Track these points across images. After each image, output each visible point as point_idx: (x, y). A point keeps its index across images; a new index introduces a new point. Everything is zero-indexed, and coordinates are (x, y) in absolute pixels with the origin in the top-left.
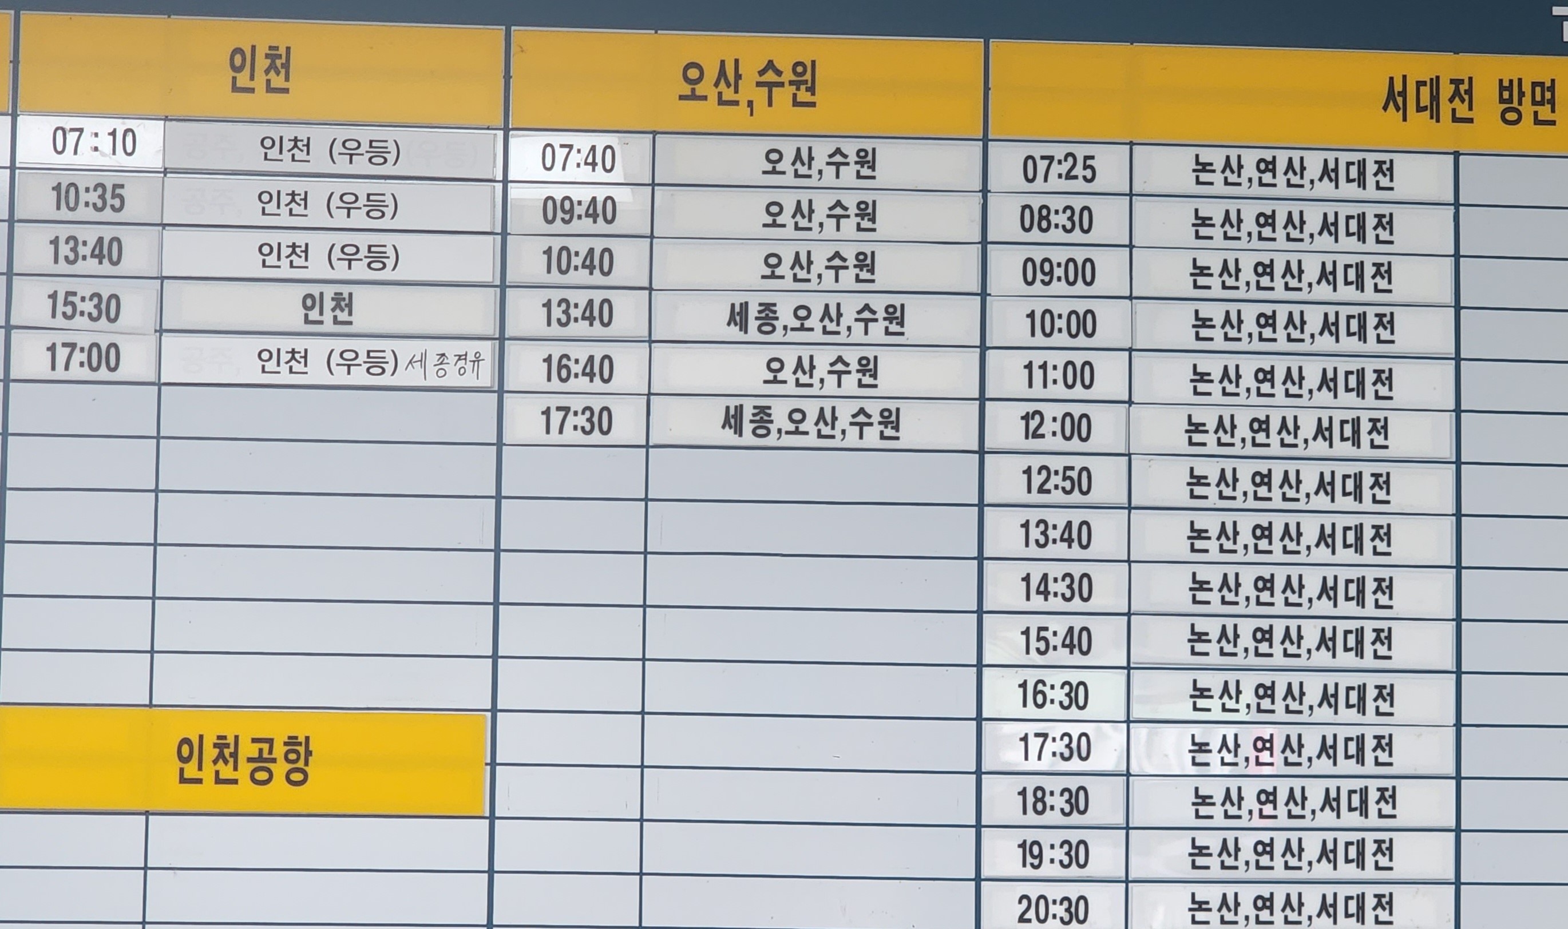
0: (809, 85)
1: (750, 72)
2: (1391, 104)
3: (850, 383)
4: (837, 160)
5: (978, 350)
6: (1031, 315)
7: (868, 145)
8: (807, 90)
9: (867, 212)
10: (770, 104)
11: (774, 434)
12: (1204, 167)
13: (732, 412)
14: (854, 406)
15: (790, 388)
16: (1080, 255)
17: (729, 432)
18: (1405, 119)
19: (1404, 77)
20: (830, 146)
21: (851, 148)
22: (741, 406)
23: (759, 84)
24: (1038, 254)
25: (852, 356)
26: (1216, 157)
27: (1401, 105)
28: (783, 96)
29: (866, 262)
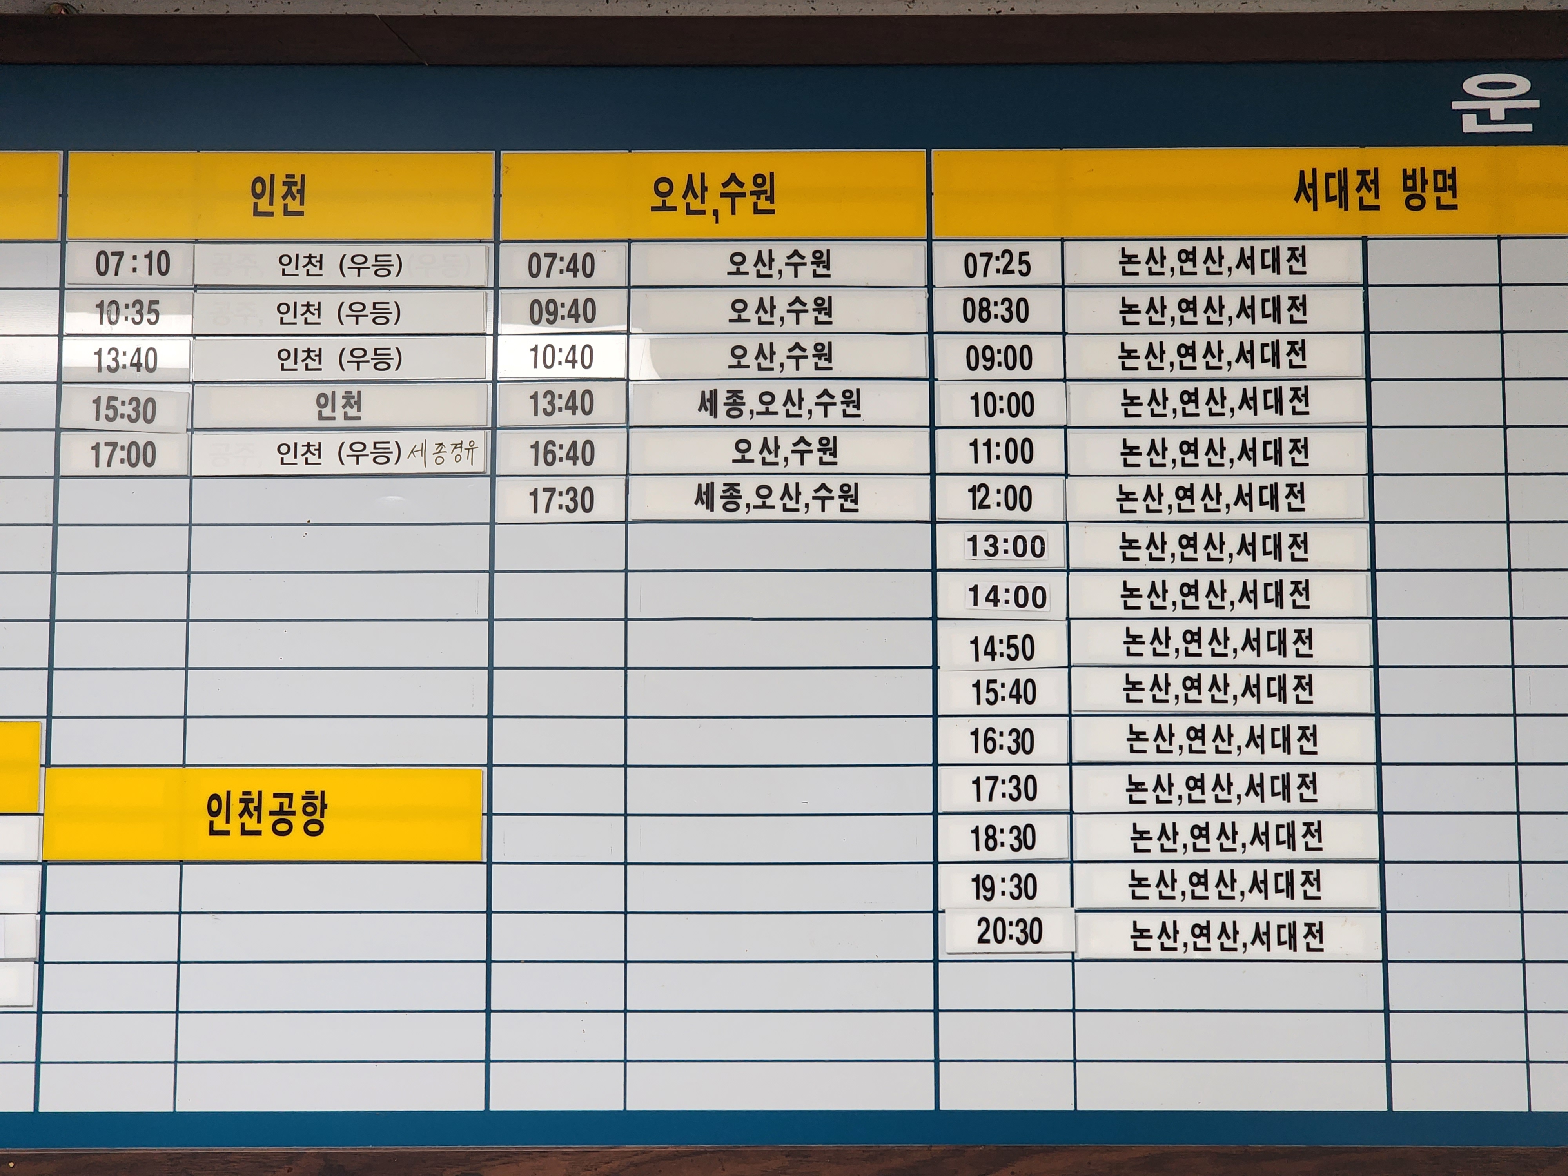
0: (769, 194)
1: (715, 185)
2: (1303, 195)
3: (812, 461)
4: (795, 261)
5: (928, 429)
6: (975, 397)
7: (823, 247)
8: (767, 198)
9: (823, 307)
10: (733, 213)
11: (743, 508)
12: (1129, 259)
13: (704, 489)
14: (817, 481)
15: (757, 467)
16: (1018, 342)
17: (701, 507)
18: (1315, 209)
19: (1314, 170)
20: (789, 248)
21: (808, 250)
22: (712, 483)
23: (723, 195)
24: (980, 342)
25: (812, 437)
26: (1141, 250)
27: (1312, 196)
28: (745, 205)
29: (823, 352)
